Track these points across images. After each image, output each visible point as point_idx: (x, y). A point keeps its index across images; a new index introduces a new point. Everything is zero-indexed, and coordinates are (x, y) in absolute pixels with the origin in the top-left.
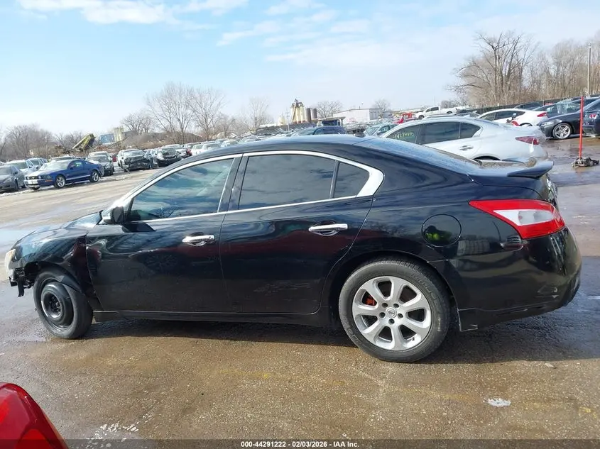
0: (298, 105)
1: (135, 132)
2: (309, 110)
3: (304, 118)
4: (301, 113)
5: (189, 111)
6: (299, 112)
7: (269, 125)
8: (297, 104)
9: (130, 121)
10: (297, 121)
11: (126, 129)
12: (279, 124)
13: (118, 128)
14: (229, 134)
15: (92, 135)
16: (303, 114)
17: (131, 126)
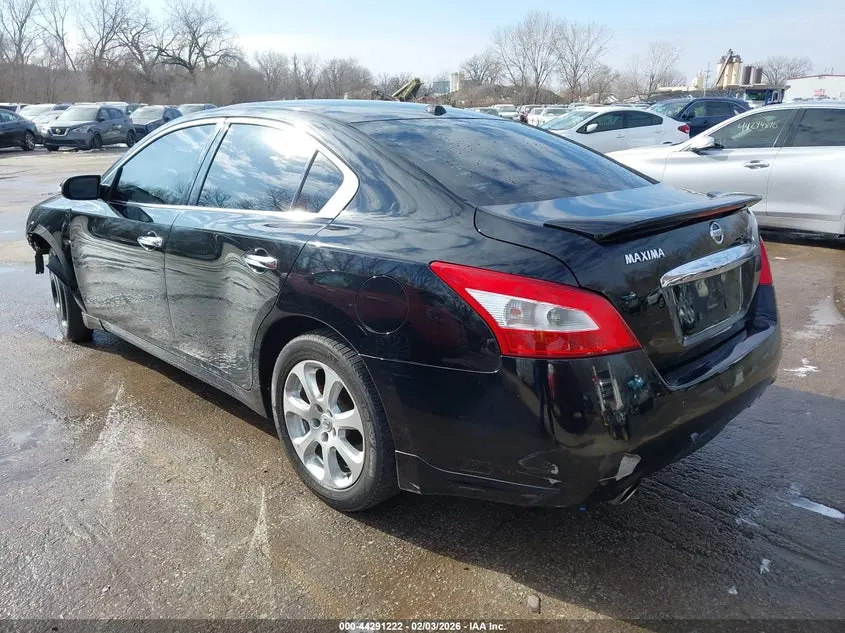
0: (731, 60)
1: (477, 81)
2: (748, 70)
3: (737, 81)
4: (734, 73)
5: (553, 58)
6: (731, 71)
7: (674, 89)
8: (731, 58)
9: (473, 65)
10: (725, 85)
11: (467, 76)
12: (692, 89)
13: (456, 74)
14: (605, 97)
15: (418, 81)
16: (737, 75)
17: (473, 72)
